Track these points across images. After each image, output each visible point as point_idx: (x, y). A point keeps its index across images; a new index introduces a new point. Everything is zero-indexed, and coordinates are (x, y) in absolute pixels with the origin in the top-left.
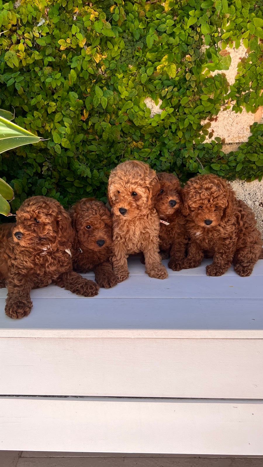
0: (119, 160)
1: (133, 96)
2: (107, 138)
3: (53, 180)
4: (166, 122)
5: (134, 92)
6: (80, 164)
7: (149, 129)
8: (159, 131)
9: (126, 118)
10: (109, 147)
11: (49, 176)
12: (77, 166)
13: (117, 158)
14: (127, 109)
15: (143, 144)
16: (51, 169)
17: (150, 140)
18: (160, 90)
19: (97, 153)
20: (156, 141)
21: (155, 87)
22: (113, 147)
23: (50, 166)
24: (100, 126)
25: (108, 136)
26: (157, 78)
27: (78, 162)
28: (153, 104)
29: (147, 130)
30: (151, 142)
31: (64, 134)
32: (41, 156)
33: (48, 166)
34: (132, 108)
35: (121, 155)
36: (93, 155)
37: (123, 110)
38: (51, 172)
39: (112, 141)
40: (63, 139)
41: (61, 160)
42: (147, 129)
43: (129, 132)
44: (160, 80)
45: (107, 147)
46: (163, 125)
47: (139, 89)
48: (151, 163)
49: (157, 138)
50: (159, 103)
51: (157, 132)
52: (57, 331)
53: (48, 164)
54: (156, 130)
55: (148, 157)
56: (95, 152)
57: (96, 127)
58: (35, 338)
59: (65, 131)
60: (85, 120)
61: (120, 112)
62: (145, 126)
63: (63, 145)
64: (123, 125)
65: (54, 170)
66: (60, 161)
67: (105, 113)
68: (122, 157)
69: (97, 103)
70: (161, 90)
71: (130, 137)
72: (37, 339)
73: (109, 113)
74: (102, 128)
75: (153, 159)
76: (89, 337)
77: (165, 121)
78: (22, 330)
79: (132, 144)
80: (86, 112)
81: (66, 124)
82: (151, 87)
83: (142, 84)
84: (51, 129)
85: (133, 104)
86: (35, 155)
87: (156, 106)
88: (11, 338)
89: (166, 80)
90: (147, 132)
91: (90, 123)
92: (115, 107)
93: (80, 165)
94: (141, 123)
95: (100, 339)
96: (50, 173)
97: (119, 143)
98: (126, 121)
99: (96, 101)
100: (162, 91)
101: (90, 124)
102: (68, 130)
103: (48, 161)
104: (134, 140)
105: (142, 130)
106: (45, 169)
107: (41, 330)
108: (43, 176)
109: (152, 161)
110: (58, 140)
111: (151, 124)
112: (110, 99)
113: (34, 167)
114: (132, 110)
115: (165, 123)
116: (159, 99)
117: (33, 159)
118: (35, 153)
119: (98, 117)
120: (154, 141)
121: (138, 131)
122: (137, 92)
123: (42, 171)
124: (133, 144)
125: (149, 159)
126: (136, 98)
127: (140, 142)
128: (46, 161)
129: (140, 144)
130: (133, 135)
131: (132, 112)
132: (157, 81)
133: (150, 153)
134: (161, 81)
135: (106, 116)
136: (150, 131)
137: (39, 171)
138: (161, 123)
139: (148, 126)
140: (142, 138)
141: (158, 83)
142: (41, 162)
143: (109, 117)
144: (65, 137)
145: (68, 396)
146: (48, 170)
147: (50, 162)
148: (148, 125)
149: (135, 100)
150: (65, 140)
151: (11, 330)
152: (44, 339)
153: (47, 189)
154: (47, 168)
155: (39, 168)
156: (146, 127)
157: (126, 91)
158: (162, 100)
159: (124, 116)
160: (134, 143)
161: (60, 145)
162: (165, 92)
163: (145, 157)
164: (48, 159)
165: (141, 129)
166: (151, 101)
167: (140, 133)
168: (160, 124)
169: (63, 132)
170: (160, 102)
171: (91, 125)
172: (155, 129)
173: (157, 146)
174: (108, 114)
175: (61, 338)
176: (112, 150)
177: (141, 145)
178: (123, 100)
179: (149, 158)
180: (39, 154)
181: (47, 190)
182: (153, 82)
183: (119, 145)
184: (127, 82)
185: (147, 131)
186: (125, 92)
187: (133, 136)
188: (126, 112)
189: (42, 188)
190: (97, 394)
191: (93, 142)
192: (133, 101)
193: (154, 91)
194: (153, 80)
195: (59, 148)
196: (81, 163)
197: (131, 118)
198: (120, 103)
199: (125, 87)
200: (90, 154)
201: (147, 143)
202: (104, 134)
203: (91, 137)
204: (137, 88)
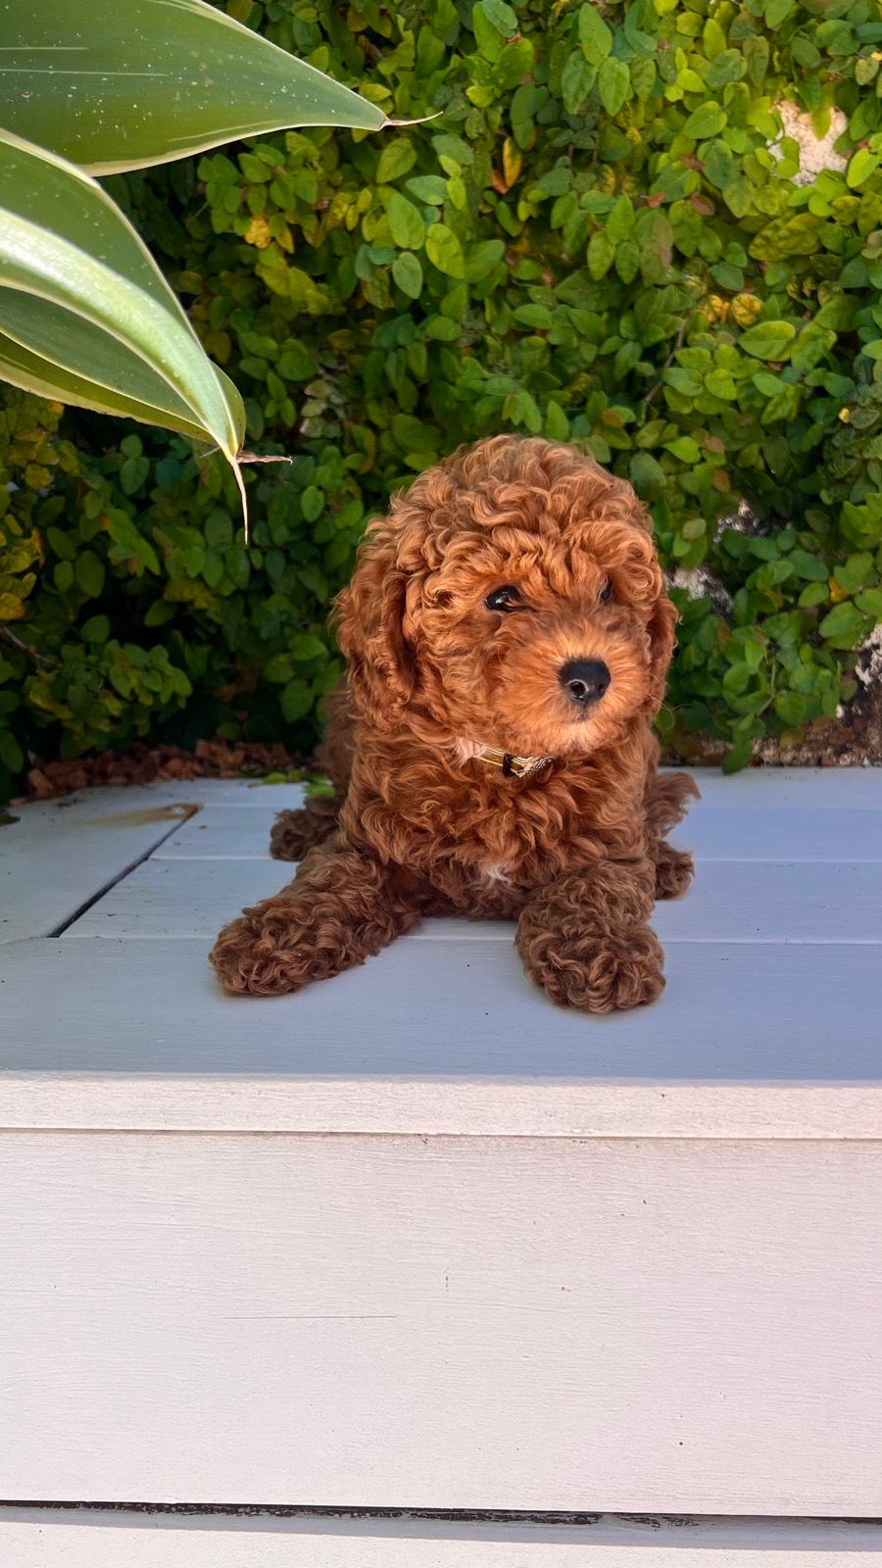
0: (659, 364)
1: (728, 81)
2: (608, 262)
3: (351, 461)
4: (868, 205)
5: (731, 64)
6: (486, 374)
7: (793, 233)
8: (830, 244)
9: (692, 182)
10: (605, 316)
11: (333, 441)
12: (477, 384)
13: (651, 353)
14: (699, 141)
15: (758, 304)
16: (341, 414)
17: (791, 288)
18: (845, 58)
19: (554, 339)
20: (814, 294)
21: (823, 52)
22: (632, 307)
23: (337, 400)
24: (581, 208)
25: (612, 251)
26: (830, 9)
27: (479, 365)
28: (802, 133)
29: (781, 239)
30: (794, 296)
31: (440, 207)
32: (299, 351)
33: (328, 400)
34: (720, 136)
35: (674, 339)
36: (533, 347)
37: (677, 147)
38: (342, 429)
39: (627, 276)
40: (432, 227)
41: (399, 362)
42: (783, 233)
43: (697, 254)
44: (844, 17)
45: (600, 313)
46: (850, 221)
47: (751, 55)
48: (801, 382)
49: (818, 280)
50: (832, 129)
51: (823, 250)
52: (570, 1089)
53: (327, 390)
54: (819, 241)
55: (785, 358)
56: (544, 333)
57: (557, 214)
58: (424, 1138)
59: (445, 192)
60: (503, 191)
61: (663, 157)
62: (776, 217)
63: (434, 257)
64: (677, 210)
65: (355, 420)
66: (391, 368)
67: (595, 164)
68: (679, 343)
69: (581, 87)
70: (850, 60)
71: (701, 276)
72: (432, 1142)
73: (613, 164)
74: (588, 215)
75: (810, 366)
76: (763, 1133)
77: (865, 200)
78: (351, 1085)
79: (706, 307)
80: (512, 155)
81: (446, 162)
82: (804, 51)
83: (767, 32)
84: (361, 216)
85: (724, 118)
86: (272, 344)
87: (815, 140)
88: (271, 1141)
89: (869, 20)
90: (780, 250)
91: (524, 211)
92: (638, 139)
93: (485, 380)
94: (758, 203)
95: (831, 1145)
96: (334, 431)
97: (662, 287)
98: (687, 198)
99: (577, 79)
100: (855, 63)
101: (523, 215)
102: (456, 190)
103: (327, 377)
104: (716, 289)
105: (758, 241)
106: (313, 409)
107: (464, 1087)
108: (305, 446)
109: (804, 376)
110: (411, 233)
111: (803, 209)
112: (642, 69)
113: (269, 396)
114: (721, 144)
115: (864, 211)
116: (832, 110)
117: (264, 364)
118: (274, 337)
119: (567, 167)
120: (807, 292)
121: (736, 245)
122: (745, 65)
123: (300, 420)
124: (712, 307)
125: (788, 369)
126: (742, 92)
127: (745, 297)
128: (318, 377)
129: (745, 304)
130: (710, 265)
131: (722, 155)
132: (831, 25)
133: (790, 343)
134: (848, 25)
135: (600, 175)
136: (792, 242)
137: (290, 421)
138: (846, 204)
139: (788, 220)
140: (754, 275)
141: (837, 32)
142: (298, 376)
143: (611, 180)
144: (442, 221)
145: (597, 1516)
146: (329, 415)
147: (337, 386)
148: (788, 214)
149: (733, 101)
150: (441, 231)
151: (282, 1085)
152: (481, 1143)
153: (326, 493)
154: (324, 406)
155: (289, 405)
156: (778, 222)
157: (689, 68)
158: (849, 115)
159: (682, 170)
160: (716, 301)
161: (422, 254)
162: (870, 65)
163: (770, 357)
164: (329, 370)
165: (751, 236)
166: (796, 120)
167: (749, 257)
168: (839, 211)
169: (434, 200)
170: (838, 124)
171: (530, 218)
172: (820, 232)
173: (822, 311)
174: (606, 166)
175: (583, 1139)
176: (625, 325)
177: (750, 310)
178: (673, 111)
179: (788, 363)
180: (292, 341)
181: (326, 499)
182: (813, 28)
183: (661, 295)
184: (696, 29)
185: (781, 244)
186: (685, 72)
187: (713, 270)
188: (695, 152)
189: (304, 488)
190: (787, 1502)
191: (534, 291)
192: (727, 100)
193: (813, 72)
194: (812, 21)
195: (412, 272)
196: (490, 368)
197: (716, 181)
198: (660, 122)
199: (685, 51)
200: (524, 341)
201: (773, 299)
202: (596, 243)
203: (526, 269)
204: (747, 47)
